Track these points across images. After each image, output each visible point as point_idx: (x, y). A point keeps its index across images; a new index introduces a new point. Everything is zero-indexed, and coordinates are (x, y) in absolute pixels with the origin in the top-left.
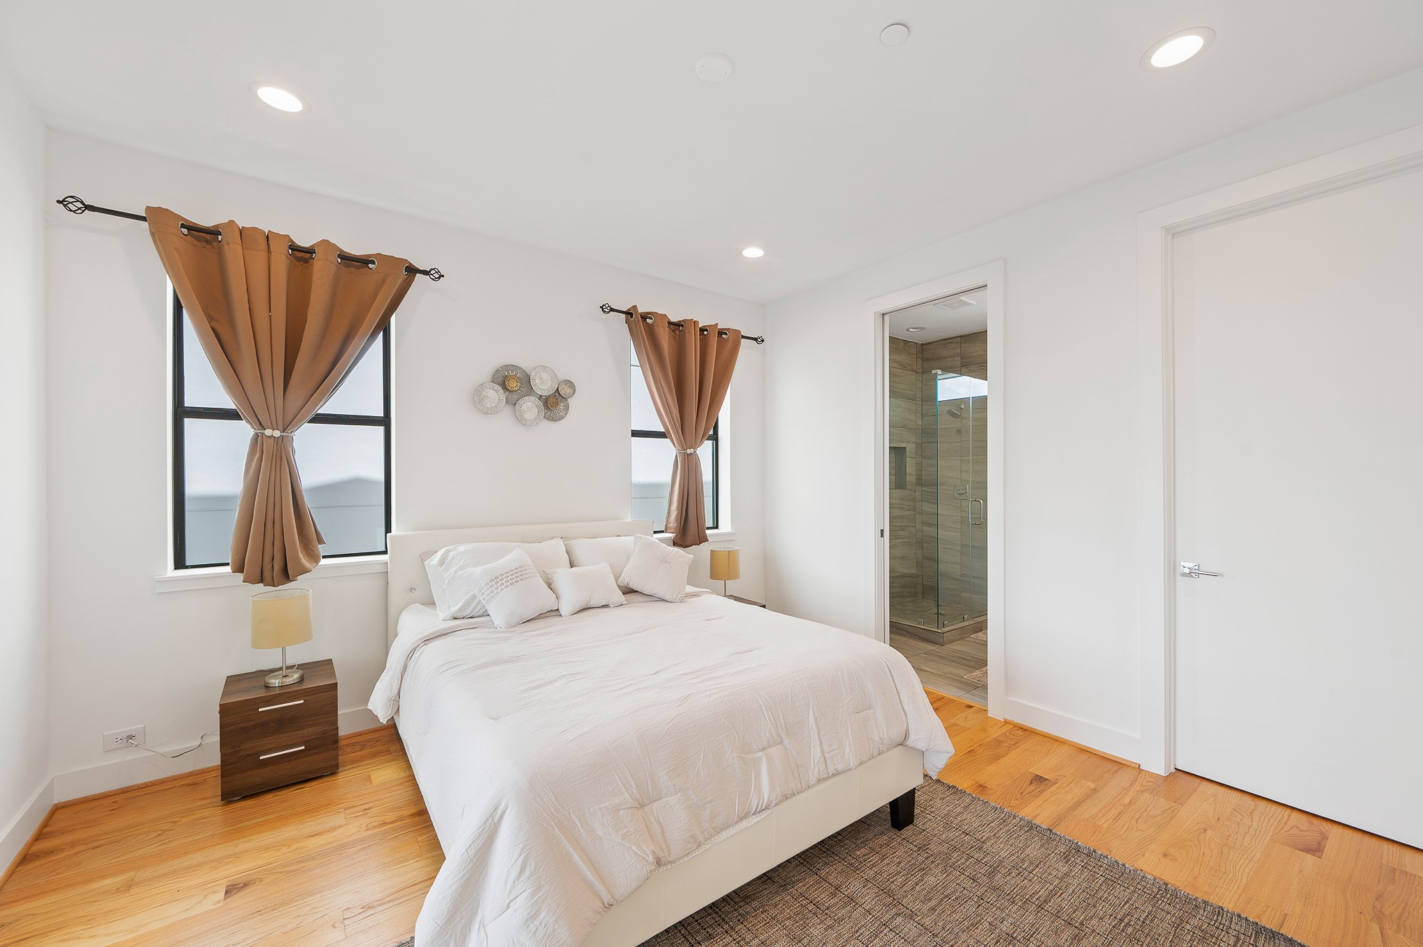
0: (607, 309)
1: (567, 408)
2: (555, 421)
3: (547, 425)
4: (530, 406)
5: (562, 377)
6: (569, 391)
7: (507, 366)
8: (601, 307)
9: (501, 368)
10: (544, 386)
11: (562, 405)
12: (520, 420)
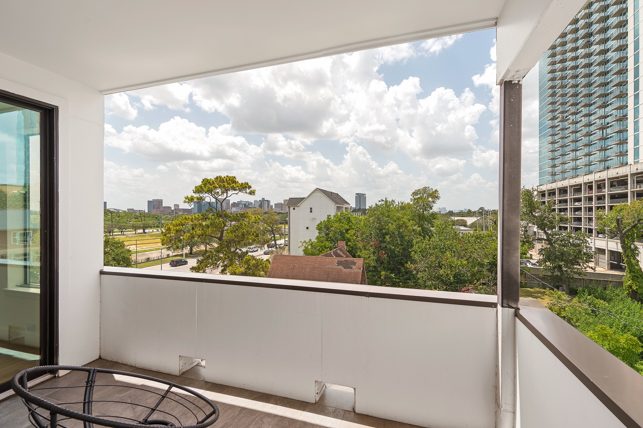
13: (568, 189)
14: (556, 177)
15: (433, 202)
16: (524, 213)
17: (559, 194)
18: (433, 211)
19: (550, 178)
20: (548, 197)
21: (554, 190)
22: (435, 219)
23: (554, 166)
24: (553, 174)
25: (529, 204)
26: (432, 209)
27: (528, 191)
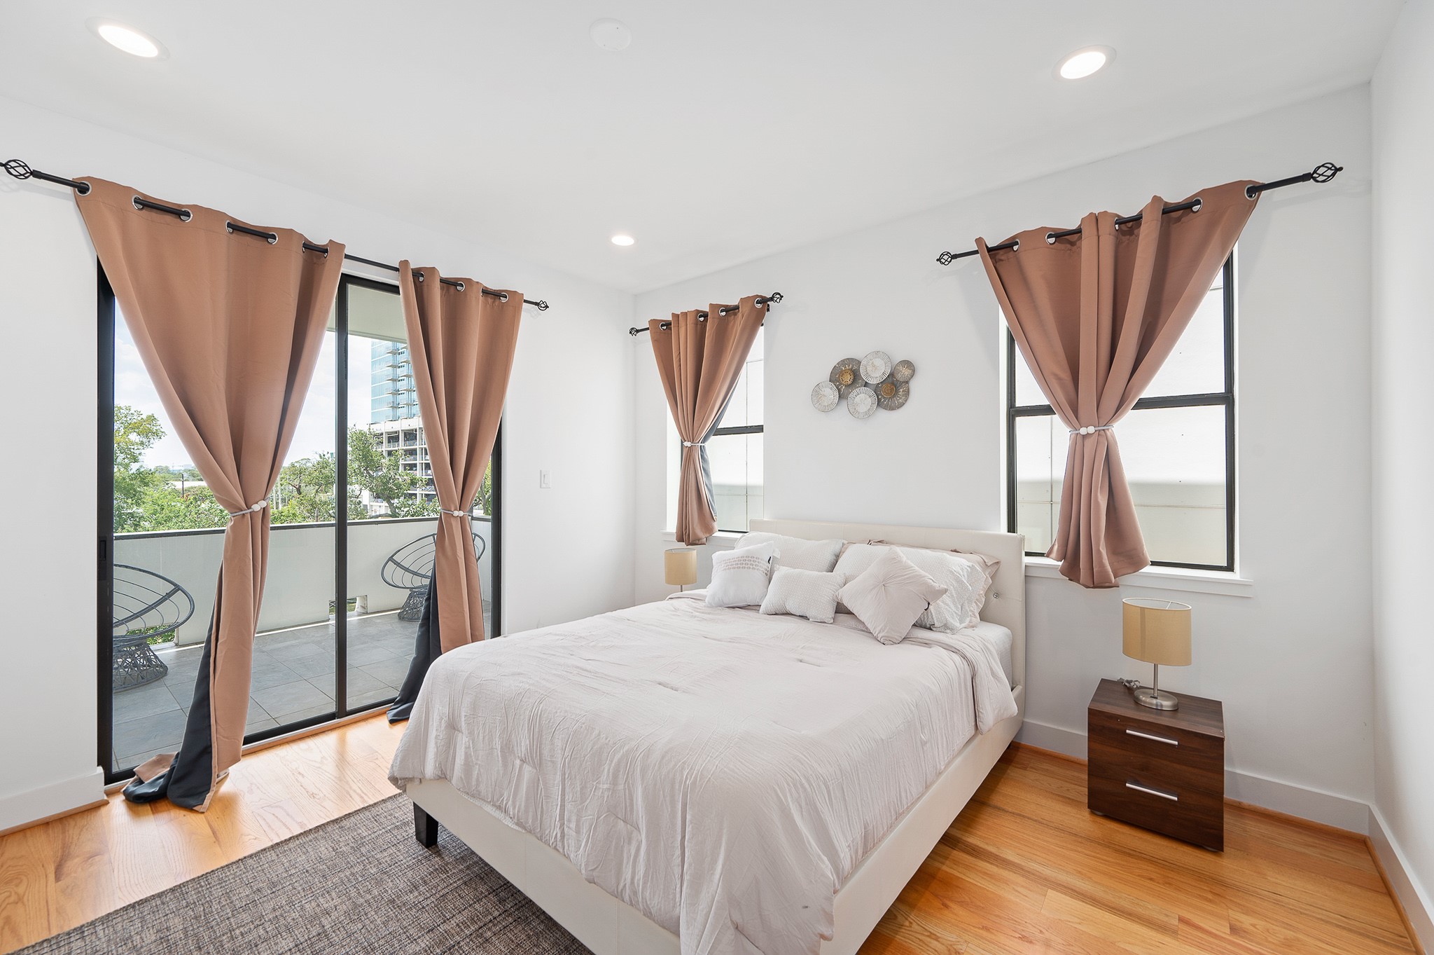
0: (948, 258)
1: (907, 393)
2: (893, 409)
3: (883, 414)
4: (863, 399)
5: (899, 358)
6: (906, 372)
7: (843, 361)
8: (938, 260)
9: (838, 364)
10: (875, 373)
11: (901, 390)
12: (853, 413)
13: (418, 433)
14: (400, 412)
15: (142, 443)
16: (355, 472)
17: (405, 441)
18: (141, 467)
19: (390, 412)
20: (387, 444)
21: (396, 432)
22: (146, 484)
23: (396, 392)
24: (395, 407)
25: (364, 456)
26: (136, 461)
27: (362, 434)
